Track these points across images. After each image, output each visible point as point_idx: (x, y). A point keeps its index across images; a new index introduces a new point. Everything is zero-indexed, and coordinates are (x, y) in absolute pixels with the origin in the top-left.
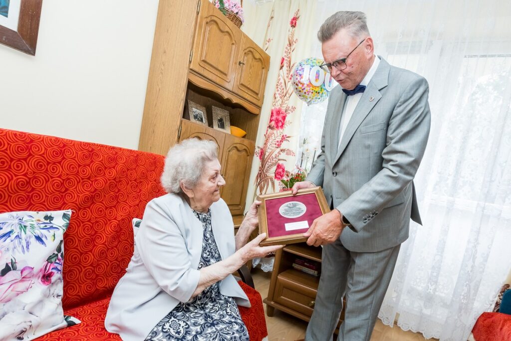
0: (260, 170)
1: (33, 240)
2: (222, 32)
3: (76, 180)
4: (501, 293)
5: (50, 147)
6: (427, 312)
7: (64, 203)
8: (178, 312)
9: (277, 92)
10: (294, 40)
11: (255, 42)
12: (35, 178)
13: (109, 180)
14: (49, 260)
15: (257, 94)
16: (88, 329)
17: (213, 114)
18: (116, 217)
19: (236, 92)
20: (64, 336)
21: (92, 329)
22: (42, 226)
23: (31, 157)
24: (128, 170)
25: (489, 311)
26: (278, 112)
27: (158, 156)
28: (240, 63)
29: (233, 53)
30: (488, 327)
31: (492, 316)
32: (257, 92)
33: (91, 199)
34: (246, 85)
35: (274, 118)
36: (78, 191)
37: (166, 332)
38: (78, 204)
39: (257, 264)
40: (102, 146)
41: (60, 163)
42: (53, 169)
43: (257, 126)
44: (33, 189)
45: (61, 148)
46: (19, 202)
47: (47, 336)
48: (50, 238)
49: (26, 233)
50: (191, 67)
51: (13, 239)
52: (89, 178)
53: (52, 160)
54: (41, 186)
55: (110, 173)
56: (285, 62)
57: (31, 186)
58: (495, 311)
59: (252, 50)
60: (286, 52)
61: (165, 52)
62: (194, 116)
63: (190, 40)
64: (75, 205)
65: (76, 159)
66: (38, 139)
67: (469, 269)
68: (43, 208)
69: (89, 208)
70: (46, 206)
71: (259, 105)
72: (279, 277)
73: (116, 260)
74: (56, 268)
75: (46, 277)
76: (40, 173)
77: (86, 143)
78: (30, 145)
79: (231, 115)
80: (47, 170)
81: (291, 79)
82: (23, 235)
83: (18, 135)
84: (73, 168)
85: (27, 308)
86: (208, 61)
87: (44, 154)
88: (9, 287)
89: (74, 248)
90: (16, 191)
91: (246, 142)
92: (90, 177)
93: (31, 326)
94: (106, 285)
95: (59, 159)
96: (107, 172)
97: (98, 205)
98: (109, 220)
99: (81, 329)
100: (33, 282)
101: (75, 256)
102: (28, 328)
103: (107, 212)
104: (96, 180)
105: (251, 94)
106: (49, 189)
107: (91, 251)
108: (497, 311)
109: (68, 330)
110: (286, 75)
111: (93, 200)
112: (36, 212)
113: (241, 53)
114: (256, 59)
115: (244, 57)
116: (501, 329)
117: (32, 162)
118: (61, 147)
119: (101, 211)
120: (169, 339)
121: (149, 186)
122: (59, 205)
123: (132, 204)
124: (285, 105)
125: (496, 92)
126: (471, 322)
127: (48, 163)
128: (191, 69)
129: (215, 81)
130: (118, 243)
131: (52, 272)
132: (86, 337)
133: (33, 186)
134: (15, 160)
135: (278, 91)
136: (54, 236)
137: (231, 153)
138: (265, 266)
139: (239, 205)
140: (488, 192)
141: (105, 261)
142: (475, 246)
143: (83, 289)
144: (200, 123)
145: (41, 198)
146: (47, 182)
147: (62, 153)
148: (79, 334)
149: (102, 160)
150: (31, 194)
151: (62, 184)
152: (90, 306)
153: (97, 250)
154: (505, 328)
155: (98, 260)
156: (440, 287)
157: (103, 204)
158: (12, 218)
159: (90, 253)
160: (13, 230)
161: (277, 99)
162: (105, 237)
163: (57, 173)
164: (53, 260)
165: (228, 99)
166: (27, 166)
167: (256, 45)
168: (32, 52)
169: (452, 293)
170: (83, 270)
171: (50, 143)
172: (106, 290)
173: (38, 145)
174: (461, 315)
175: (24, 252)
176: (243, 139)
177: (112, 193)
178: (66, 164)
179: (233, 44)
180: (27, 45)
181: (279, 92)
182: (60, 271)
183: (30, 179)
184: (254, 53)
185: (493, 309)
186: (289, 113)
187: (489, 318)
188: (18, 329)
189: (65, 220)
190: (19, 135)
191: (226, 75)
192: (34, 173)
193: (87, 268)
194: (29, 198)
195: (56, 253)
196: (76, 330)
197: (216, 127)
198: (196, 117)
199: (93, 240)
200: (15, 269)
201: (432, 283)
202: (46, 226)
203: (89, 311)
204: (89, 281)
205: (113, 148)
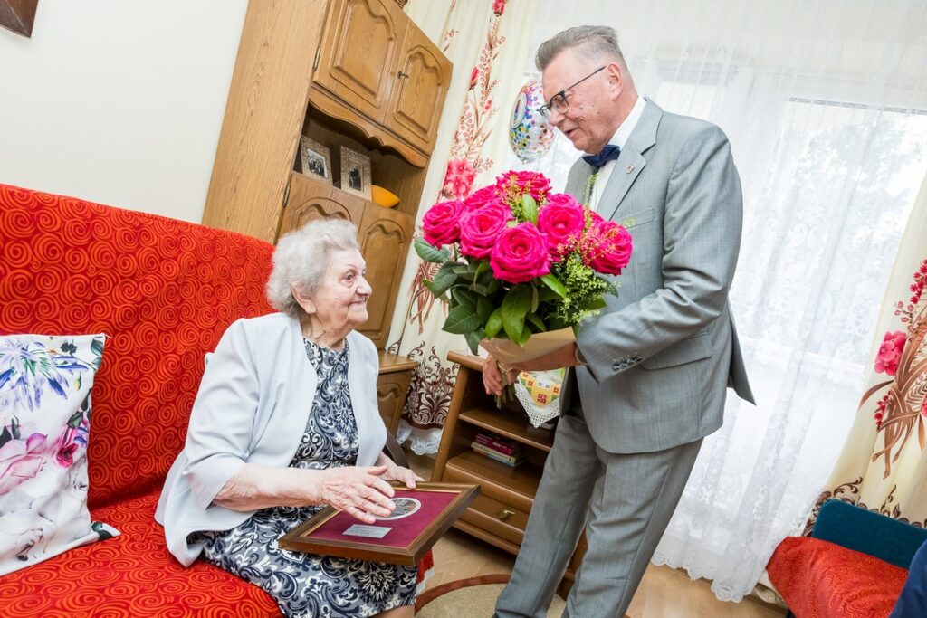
0: (420, 271)
1: (46, 387)
2: (373, 15)
3: (112, 280)
4: (817, 504)
5: (70, 218)
6: (696, 534)
7: (91, 321)
8: (291, 521)
9: (460, 131)
10: (499, 38)
11: (429, 37)
12: (43, 273)
13: (167, 281)
14: (70, 423)
15: (425, 131)
16: (136, 546)
17: (343, 162)
18: (176, 349)
19: (390, 126)
20: (97, 556)
21: (143, 546)
22: (60, 362)
23: (39, 235)
24: (199, 263)
25: (796, 535)
26: (461, 167)
27: (250, 238)
28: (400, 74)
29: (389, 55)
30: (794, 561)
31: (800, 543)
32: (425, 126)
33: (135, 315)
34: (408, 114)
35: (452, 177)
36: (115, 300)
37: (276, 554)
38: (114, 323)
39: (404, 440)
40: (157, 218)
41: (85, 247)
42: (74, 259)
43: (420, 189)
44: (40, 294)
45: (88, 220)
46: (17, 318)
47: (68, 556)
48: (73, 384)
49: (34, 375)
50: (315, 79)
51: (14, 384)
52: (133, 277)
53: (72, 241)
54: (53, 289)
55: (168, 268)
56: (479, 77)
57: (36, 288)
58: (806, 535)
59: (423, 51)
60: (482, 58)
61: (266, 45)
62: (310, 164)
63: (318, 30)
64: (109, 325)
65: (113, 242)
66: (51, 203)
67: (769, 464)
68: (55, 328)
69: (131, 330)
70: (60, 327)
71: (427, 151)
72: (449, 466)
73: (173, 425)
74: (80, 438)
75: (65, 453)
76: (53, 265)
77: (130, 212)
78: (36, 214)
79: (373, 164)
80: (63, 260)
81: (487, 108)
82: (30, 379)
83: (16, 194)
84: (107, 257)
85: (36, 506)
86: (345, 69)
87: (59, 230)
88: (8, 469)
89: (104, 402)
90: (11, 295)
91: (399, 217)
92: (134, 275)
93: (41, 537)
94: (155, 469)
95: (85, 240)
96: (163, 266)
97: (145, 326)
98: (164, 354)
99: (123, 545)
100: (43, 461)
101: (105, 416)
102: (36, 539)
103: (162, 338)
104: (145, 281)
105: (413, 130)
106: (66, 293)
107: (131, 408)
108: (809, 535)
109: (100, 546)
110: (479, 101)
111: (138, 316)
112: (48, 337)
113: (404, 56)
114: (427, 67)
115: (408, 63)
116: (813, 564)
117: (41, 243)
118: (87, 218)
119: (151, 337)
120: (282, 564)
121: (234, 293)
122: (82, 323)
123: (205, 325)
124: (475, 156)
125: (835, 151)
126: (766, 552)
127: (66, 248)
128: (315, 82)
129: (355, 104)
130: (178, 395)
131: (74, 445)
132: (137, 559)
133: (40, 289)
134: (11, 240)
135: (463, 128)
136: (80, 380)
137: (373, 236)
138: (419, 443)
139: (379, 331)
140: (809, 337)
141: (154, 427)
142: (782, 427)
143: (117, 477)
144: (320, 177)
145: (53, 310)
146: (62, 282)
147: (90, 228)
148: (121, 554)
149: (156, 245)
150: (35, 303)
151: (88, 286)
152: (127, 507)
153: (142, 407)
154: (819, 563)
155: (143, 426)
156: (721, 492)
157: (155, 323)
158: (11, 347)
159: (130, 412)
160: (13, 368)
161: (460, 144)
162: (156, 384)
163: (80, 265)
164: (76, 423)
165: (374, 138)
166: (30, 251)
167: (430, 42)
168: (26, 31)
169: (740, 502)
170: (118, 441)
171: (71, 211)
172: (155, 478)
173: (49, 213)
174: (752, 541)
175: (31, 407)
176: (393, 211)
177: (171, 305)
178: (96, 249)
179: (391, 39)
180: (18, 18)
181: (465, 131)
182: (85, 442)
183: (35, 275)
184: (426, 57)
185: (802, 532)
186: (481, 171)
187: (795, 546)
188: (23, 541)
189: (97, 352)
190: (19, 194)
191: (374, 94)
192: (43, 264)
193: (126, 438)
194: (33, 310)
195: (81, 410)
196: (115, 548)
197: (346, 186)
198: (312, 166)
199: (136, 389)
200: (17, 437)
201: (709, 486)
202: (66, 363)
203: (130, 515)
204: (126, 462)
205: (175, 222)
